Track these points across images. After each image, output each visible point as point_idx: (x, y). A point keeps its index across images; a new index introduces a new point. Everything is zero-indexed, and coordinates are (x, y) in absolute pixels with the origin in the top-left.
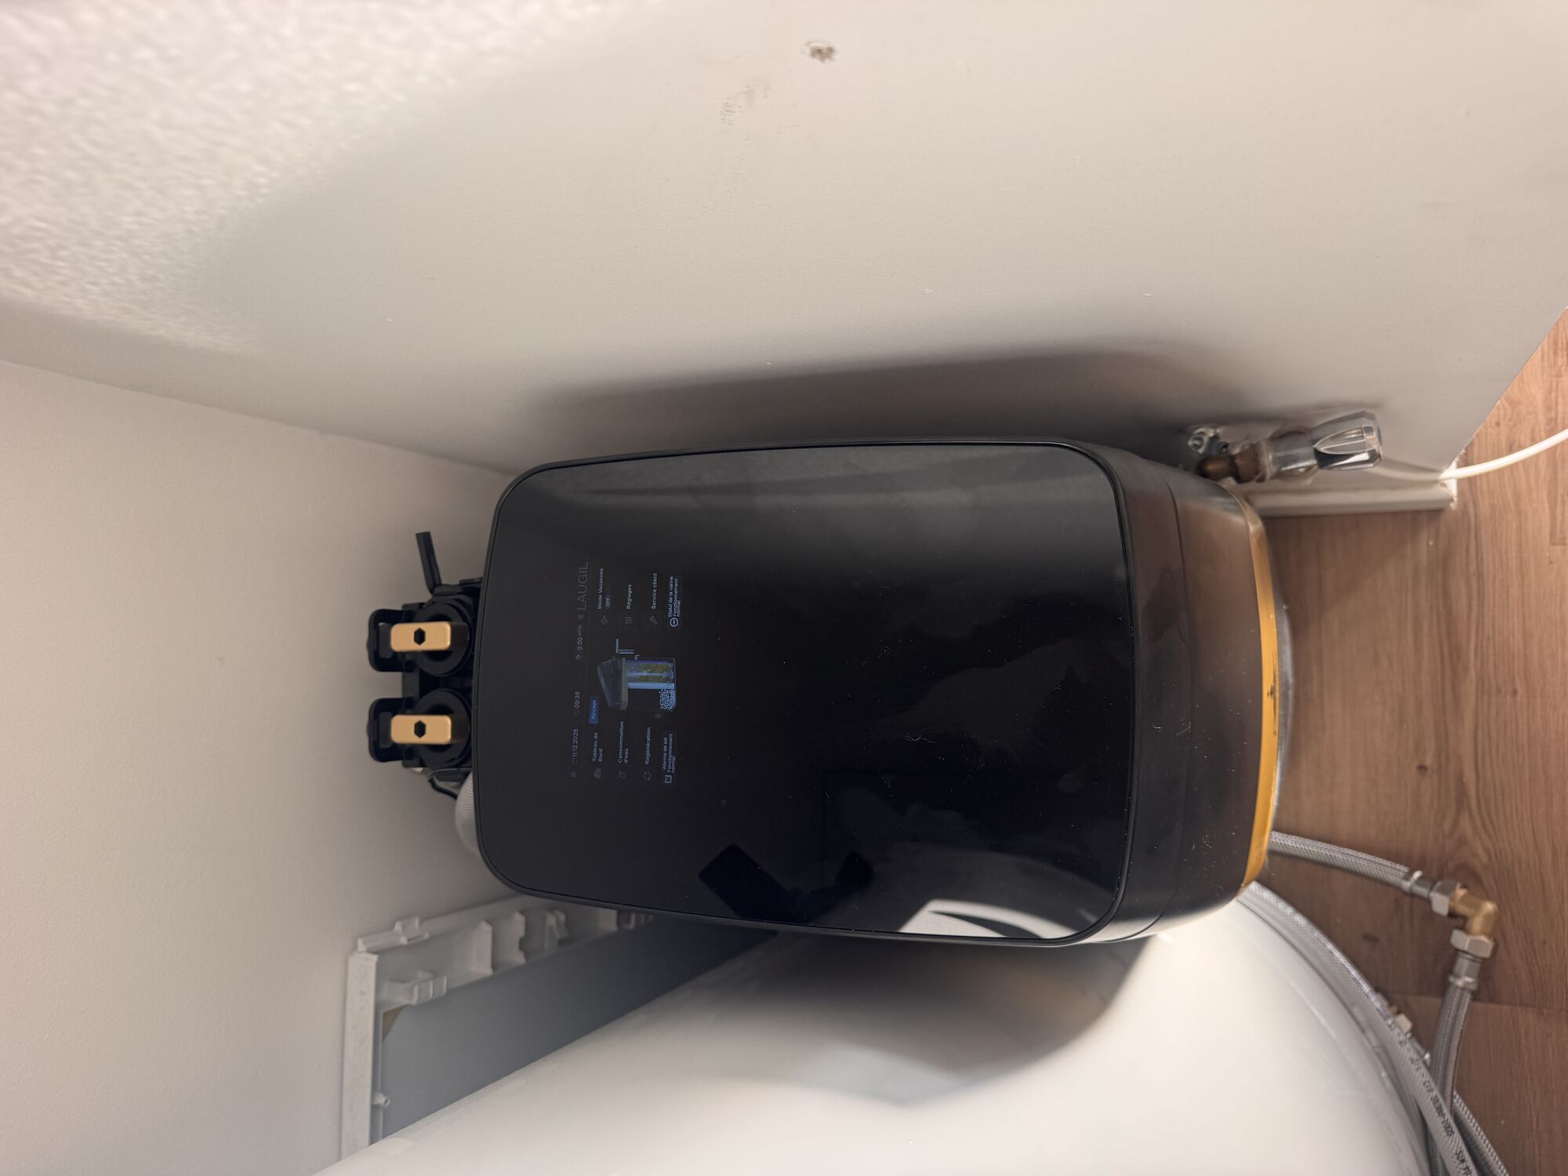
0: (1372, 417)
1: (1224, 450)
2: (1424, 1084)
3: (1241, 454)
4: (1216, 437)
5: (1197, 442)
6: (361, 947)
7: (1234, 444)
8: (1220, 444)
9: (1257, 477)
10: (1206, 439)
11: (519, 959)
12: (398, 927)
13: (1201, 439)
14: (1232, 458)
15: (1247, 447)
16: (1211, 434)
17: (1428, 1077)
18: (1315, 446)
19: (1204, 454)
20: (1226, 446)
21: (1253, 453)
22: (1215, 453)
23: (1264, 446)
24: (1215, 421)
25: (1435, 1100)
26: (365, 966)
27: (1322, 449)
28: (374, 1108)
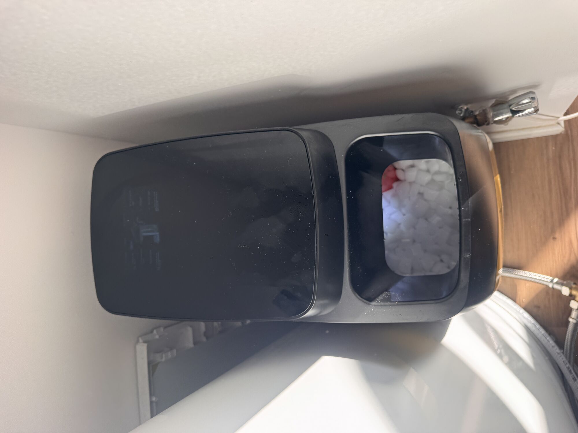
0: (534, 93)
1: (472, 113)
2: (563, 362)
3: (479, 114)
4: (467, 109)
5: (459, 112)
6: (141, 340)
7: (476, 111)
8: (469, 112)
9: (486, 123)
11: (204, 339)
12: (155, 332)
13: (461, 110)
14: (476, 116)
15: (481, 111)
17: (565, 359)
18: (511, 107)
19: (463, 116)
21: (484, 113)
22: (467, 115)
23: (488, 110)
24: (467, 102)
25: (568, 368)
26: (142, 349)
27: (514, 109)
28: (151, 402)
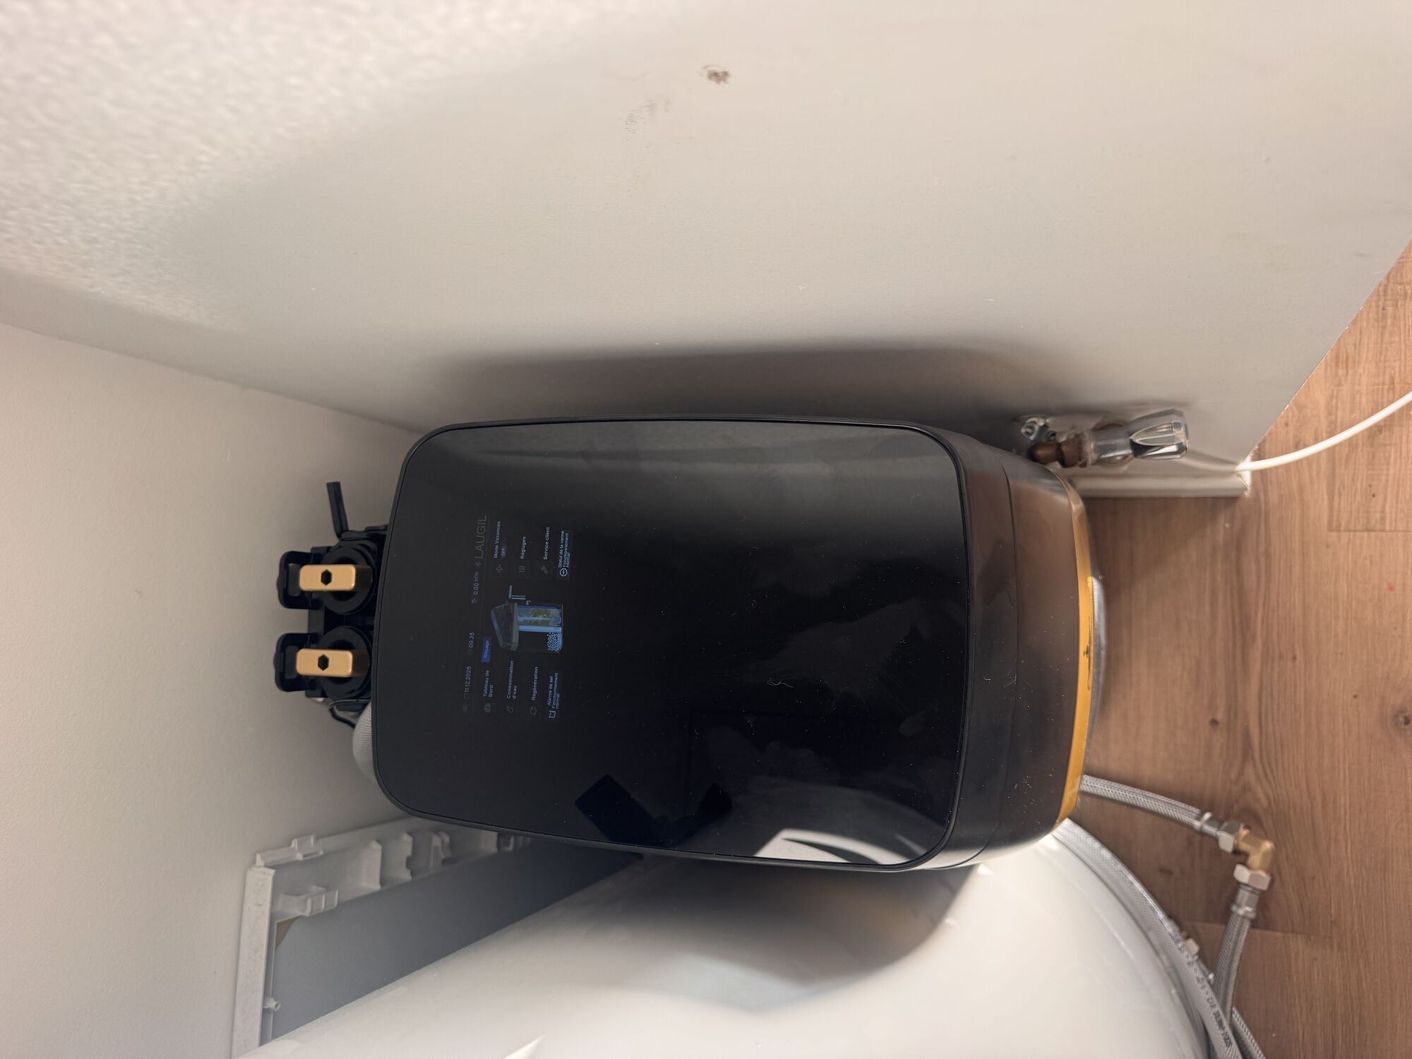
0: (1181, 414)
1: (1053, 438)
2: (1208, 1000)
3: (1066, 442)
4: (1045, 426)
5: (1028, 430)
6: (259, 861)
7: (1062, 433)
8: (1049, 433)
9: (1080, 463)
10: (1037, 428)
11: (406, 876)
12: (295, 844)
13: (1032, 428)
14: (1059, 445)
15: (1072, 437)
16: (1042, 424)
17: (1211, 995)
18: (1131, 437)
19: (1034, 441)
20: (1054, 434)
21: (1078, 441)
22: (1044, 440)
23: (1087, 436)
24: (1045, 413)
25: (1217, 1015)
26: (262, 879)
27: (1137, 441)
28: (265, 1012)
